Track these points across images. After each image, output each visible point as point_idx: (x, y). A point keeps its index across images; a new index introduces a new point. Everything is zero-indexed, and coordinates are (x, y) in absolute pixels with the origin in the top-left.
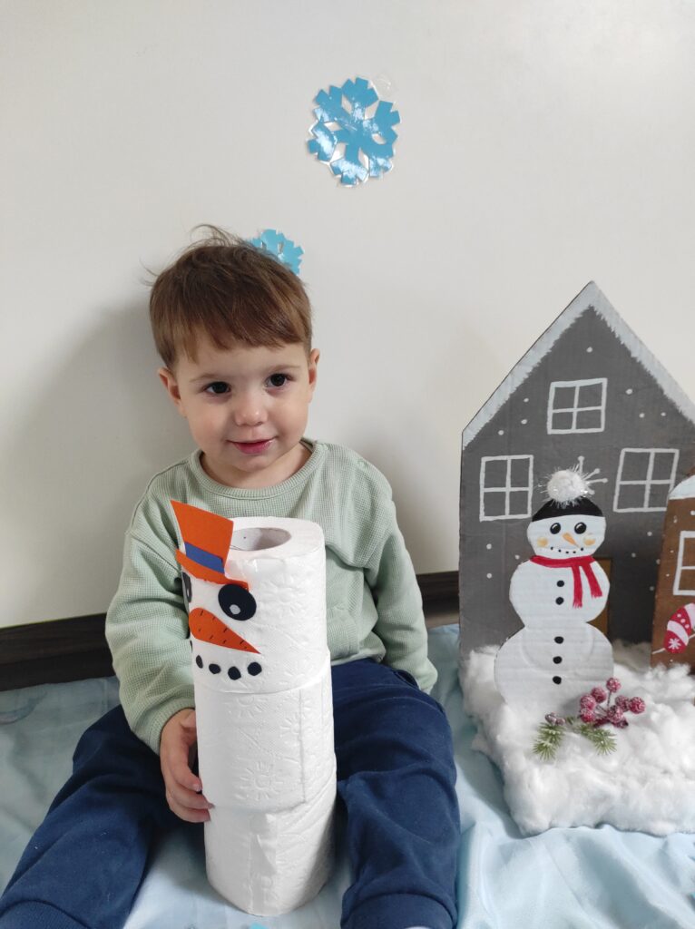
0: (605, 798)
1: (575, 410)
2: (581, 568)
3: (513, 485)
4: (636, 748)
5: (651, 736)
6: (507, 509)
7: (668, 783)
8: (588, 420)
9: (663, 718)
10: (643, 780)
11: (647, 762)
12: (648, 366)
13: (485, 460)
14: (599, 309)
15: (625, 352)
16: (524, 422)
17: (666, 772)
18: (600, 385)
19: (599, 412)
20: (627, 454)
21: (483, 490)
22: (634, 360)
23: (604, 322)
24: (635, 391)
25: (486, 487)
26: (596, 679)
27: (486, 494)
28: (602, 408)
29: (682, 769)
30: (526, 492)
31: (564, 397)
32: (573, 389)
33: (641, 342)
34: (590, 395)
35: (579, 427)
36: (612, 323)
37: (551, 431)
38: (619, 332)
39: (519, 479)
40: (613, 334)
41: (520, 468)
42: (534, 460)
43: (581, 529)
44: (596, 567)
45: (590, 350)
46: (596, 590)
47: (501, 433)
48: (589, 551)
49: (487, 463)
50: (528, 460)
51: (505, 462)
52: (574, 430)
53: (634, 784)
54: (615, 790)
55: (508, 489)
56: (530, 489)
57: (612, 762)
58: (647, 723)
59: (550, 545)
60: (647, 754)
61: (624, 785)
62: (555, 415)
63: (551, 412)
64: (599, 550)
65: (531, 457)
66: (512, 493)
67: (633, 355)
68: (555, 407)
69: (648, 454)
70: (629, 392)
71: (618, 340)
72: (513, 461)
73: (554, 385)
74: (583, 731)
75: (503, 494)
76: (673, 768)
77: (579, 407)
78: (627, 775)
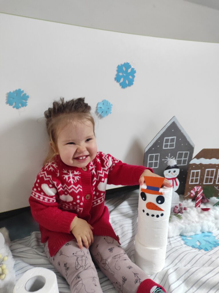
0: (182, 228)
1: (169, 144)
2: (174, 180)
3: (155, 160)
4: (186, 218)
5: (188, 215)
6: (153, 166)
7: (194, 224)
8: (172, 146)
9: (190, 211)
10: (189, 224)
11: (189, 220)
12: (185, 134)
13: (149, 155)
14: (176, 122)
15: (180, 131)
16: (158, 146)
17: (193, 222)
18: (174, 138)
19: (174, 144)
20: (179, 153)
21: (148, 162)
22: (182, 132)
23: (176, 125)
24: (181, 139)
25: (149, 161)
26: (176, 204)
27: (149, 163)
28: (174, 143)
29: (196, 221)
30: (157, 162)
31: (167, 141)
32: (169, 139)
33: (183, 129)
34: (172, 140)
35: (170, 147)
36: (178, 125)
37: (164, 148)
38: (179, 126)
39: (156, 159)
40: (178, 127)
41: (157, 156)
42: (160, 155)
43: (175, 172)
44: (177, 180)
45: (173, 130)
46: (177, 185)
47: (153, 149)
48: (176, 176)
49: (150, 156)
50: (158, 155)
51: (153, 155)
52: (168, 148)
53: (187, 225)
54: (184, 226)
55: (154, 161)
56: (158, 161)
57: (182, 221)
58: (187, 212)
59: (168, 175)
60: (189, 218)
61: (185, 225)
62: (165, 145)
63: (164, 144)
64: (178, 176)
65: (159, 154)
66: (155, 162)
67: (182, 131)
68: (165, 143)
69: (183, 153)
70: (180, 139)
71: (179, 128)
72: (155, 155)
73: (165, 138)
74: (175, 215)
75: (152, 163)
76: (194, 221)
77: (170, 142)
78: (186, 223)
